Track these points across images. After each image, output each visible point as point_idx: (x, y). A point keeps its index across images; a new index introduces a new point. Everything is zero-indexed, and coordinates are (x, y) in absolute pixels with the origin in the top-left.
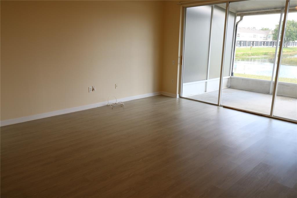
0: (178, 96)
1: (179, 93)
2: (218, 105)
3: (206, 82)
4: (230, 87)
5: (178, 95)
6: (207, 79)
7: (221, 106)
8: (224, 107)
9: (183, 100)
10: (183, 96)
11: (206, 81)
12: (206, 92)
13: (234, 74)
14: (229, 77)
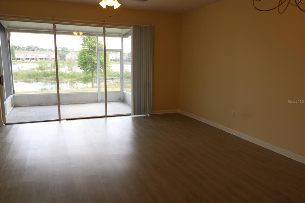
0: (4, 125)
1: (3, 121)
2: (59, 120)
7: (64, 120)
14: (12, 96)
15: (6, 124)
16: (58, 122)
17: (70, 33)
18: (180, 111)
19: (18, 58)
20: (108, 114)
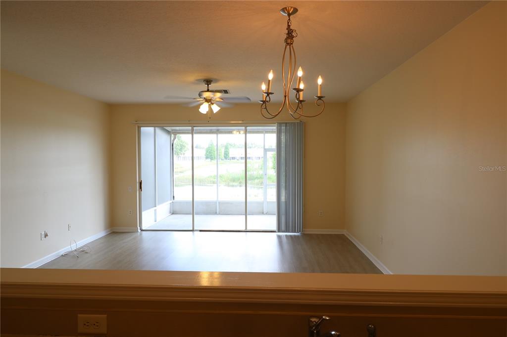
0: (139, 231)
1: (140, 226)
2: (193, 231)
3: (155, 210)
4: (173, 213)
5: (139, 228)
6: (156, 206)
7: (197, 231)
8: (201, 231)
9: (143, 232)
10: (143, 229)
11: (155, 208)
12: (155, 221)
13: (175, 198)
14: (171, 202)
15: (142, 230)
16: (191, 232)
17: (230, 132)
18: (344, 232)
19: (232, 158)
20: (249, 228)
